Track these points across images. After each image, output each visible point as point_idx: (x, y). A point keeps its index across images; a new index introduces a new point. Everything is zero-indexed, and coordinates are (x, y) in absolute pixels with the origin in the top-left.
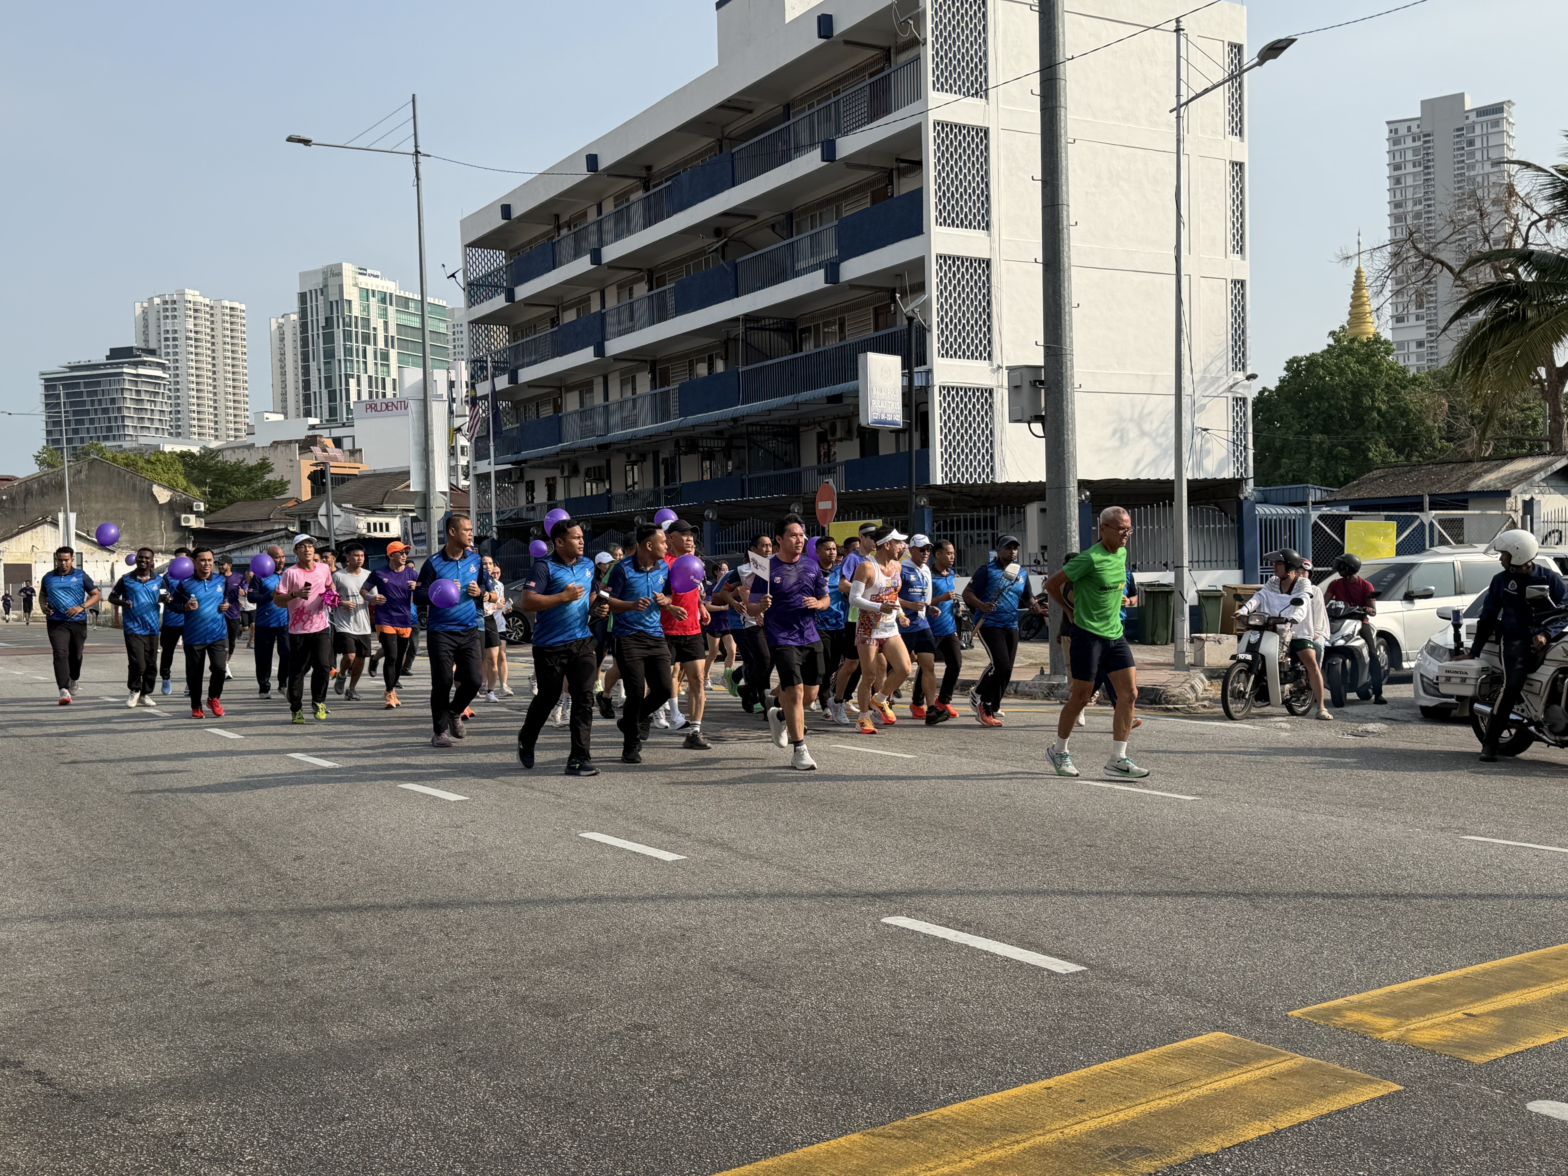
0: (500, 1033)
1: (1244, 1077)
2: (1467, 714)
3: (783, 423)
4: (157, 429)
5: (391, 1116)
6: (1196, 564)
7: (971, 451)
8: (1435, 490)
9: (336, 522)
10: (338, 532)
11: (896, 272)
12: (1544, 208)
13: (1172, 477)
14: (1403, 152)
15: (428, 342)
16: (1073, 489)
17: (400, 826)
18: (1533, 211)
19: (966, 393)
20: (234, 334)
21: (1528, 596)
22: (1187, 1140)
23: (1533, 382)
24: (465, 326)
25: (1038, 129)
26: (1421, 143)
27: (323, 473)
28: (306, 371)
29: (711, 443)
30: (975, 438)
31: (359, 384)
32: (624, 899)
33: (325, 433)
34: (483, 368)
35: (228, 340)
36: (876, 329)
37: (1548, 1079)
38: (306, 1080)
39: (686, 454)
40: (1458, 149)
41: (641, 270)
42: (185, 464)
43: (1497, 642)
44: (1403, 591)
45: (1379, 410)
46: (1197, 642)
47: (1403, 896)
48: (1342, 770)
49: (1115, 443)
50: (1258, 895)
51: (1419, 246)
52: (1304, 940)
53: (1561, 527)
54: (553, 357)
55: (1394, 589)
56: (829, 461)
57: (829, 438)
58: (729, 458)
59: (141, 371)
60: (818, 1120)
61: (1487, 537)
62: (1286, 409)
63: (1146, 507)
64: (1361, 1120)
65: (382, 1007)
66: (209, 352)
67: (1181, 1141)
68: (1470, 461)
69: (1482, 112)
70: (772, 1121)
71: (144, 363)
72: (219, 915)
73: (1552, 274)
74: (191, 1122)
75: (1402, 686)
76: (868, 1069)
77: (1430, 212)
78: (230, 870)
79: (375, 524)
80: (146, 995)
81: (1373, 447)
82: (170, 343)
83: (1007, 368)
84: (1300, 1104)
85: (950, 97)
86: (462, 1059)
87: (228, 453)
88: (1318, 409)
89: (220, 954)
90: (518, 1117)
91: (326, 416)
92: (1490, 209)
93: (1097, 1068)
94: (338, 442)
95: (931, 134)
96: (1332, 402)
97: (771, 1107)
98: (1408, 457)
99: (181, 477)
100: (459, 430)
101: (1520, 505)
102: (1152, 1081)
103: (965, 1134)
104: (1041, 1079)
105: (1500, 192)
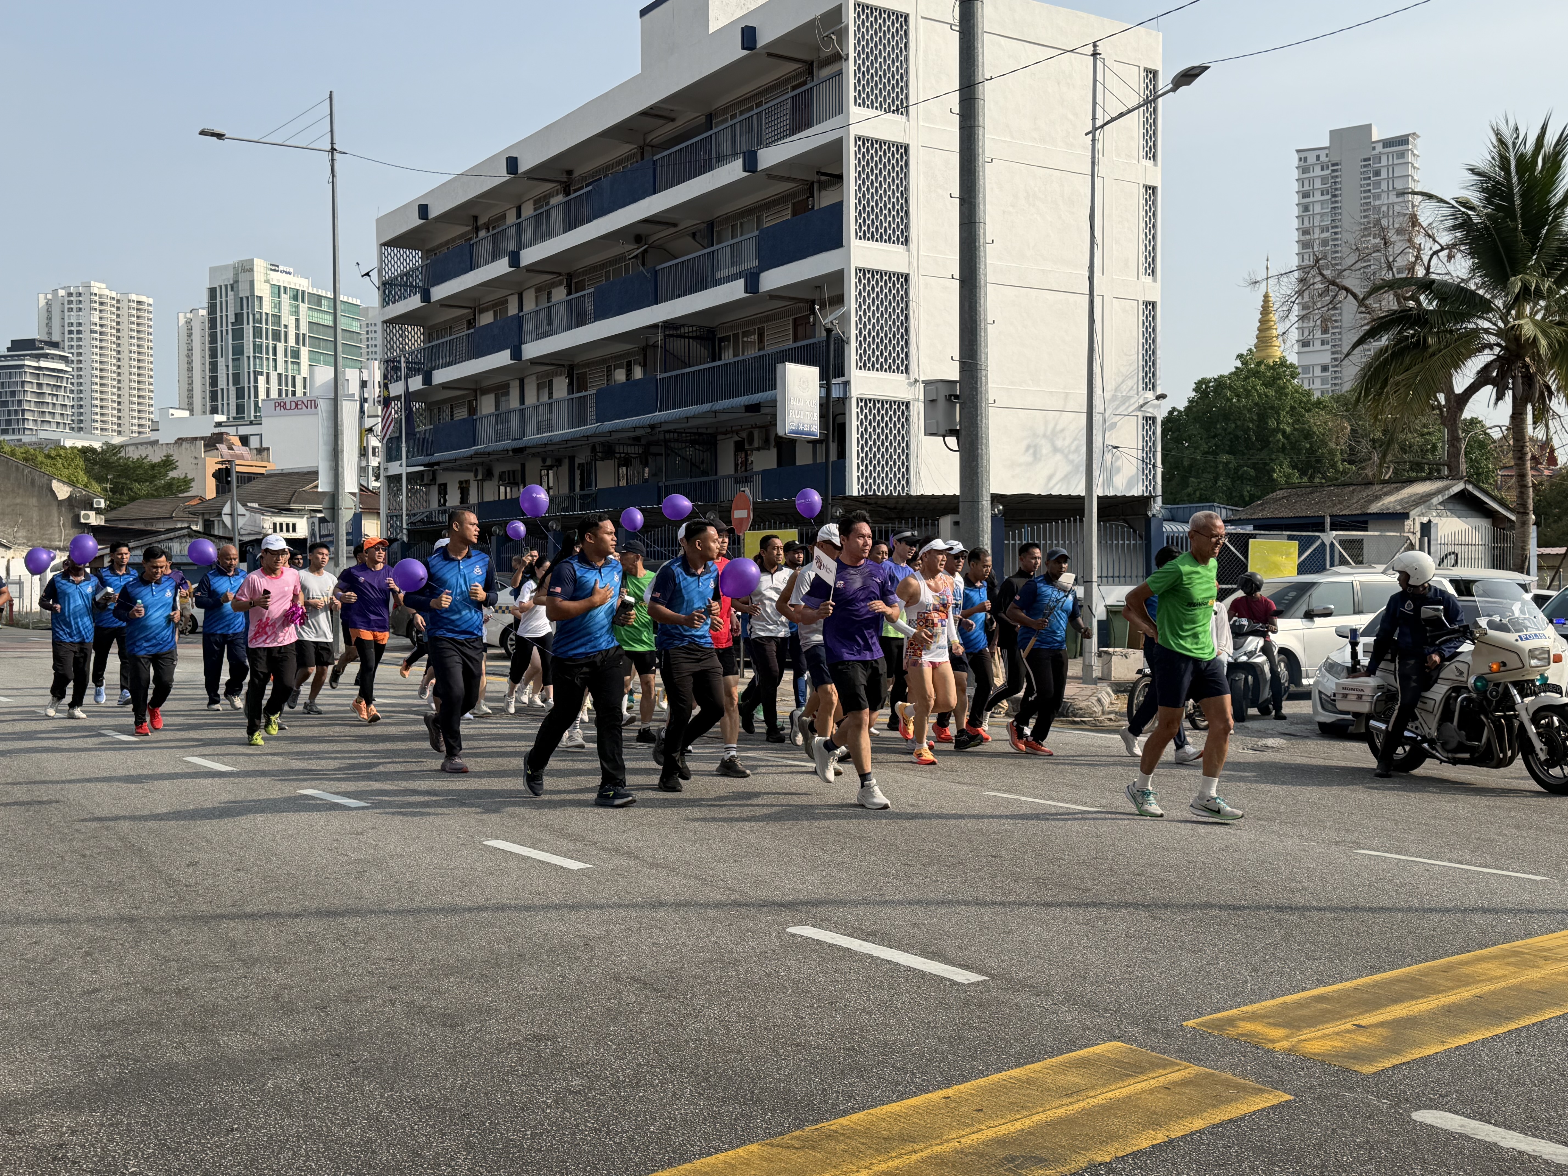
0: (395, 1044)
1: (1139, 1087)
2: (1363, 730)
3: (700, 431)
4: (58, 423)
5: (282, 1127)
6: (1105, 580)
7: (887, 463)
8: (1337, 511)
9: (241, 522)
10: (242, 532)
11: (816, 284)
12: (1445, 238)
13: (1083, 494)
14: (1311, 180)
15: (340, 341)
16: (986, 503)
17: (298, 833)
18: (1435, 241)
19: (883, 405)
20: (140, 328)
21: (1423, 616)
22: (1083, 1149)
23: (1433, 408)
24: (379, 325)
25: (957, 148)
26: (1329, 172)
27: (228, 471)
28: (214, 367)
29: (630, 450)
30: (891, 450)
31: (268, 382)
32: (528, 908)
33: (232, 430)
34: (397, 369)
35: (135, 334)
36: (795, 340)
37: (1432, 1089)
38: (194, 1091)
39: (602, 459)
40: (1365, 179)
41: (560, 274)
42: (86, 460)
43: (1393, 661)
44: (1303, 609)
45: (1284, 432)
46: (1105, 657)
47: (1297, 909)
48: (1242, 784)
49: (1028, 458)
50: (1156, 906)
51: (1325, 272)
52: (1200, 951)
53: (1457, 549)
54: (469, 359)
55: (1295, 607)
56: (746, 470)
57: (747, 447)
58: (646, 465)
59: (43, 364)
60: (717, 1130)
61: (1385, 558)
62: (1194, 429)
63: (1057, 523)
64: (1252, 1130)
65: (274, 1017)
66: (114, 346)
67: (1076, 1151)
68: (1371, 483)
69: (1388, 143)
70: (670, 1132)
71: (46, 356)
72: (108, 921)
73: (1452, 303)
74: (73, 1132)
75: (1302, 702)
76: (769, 1079)
77: (1337, 239)
78: (121, 876)
79: (281, 525)
80: (30, 1002)
81: (1277, 468)
82: (74, 336)
83: (923, 382)
84: (1192, 1114)
85: (871, 112)
86: (356, 1069)
87: (130, 449)
88: (1225, 430)
89: (109, 961)
90: (412, 1128)
91: (233, 413)
92: (1394, 238)
93: (996, 1077)
94: (245, 440)
95: (852, 149)
96: (1239, 423)
97: (670, 1118)
98: (1311, 478)
99: (81, 473)
100: (370, 430)
101: (1418, 528)
102: (1049, 1090)
103: (863, 1144)
104: (940, 1088)
105: (1404, 222)
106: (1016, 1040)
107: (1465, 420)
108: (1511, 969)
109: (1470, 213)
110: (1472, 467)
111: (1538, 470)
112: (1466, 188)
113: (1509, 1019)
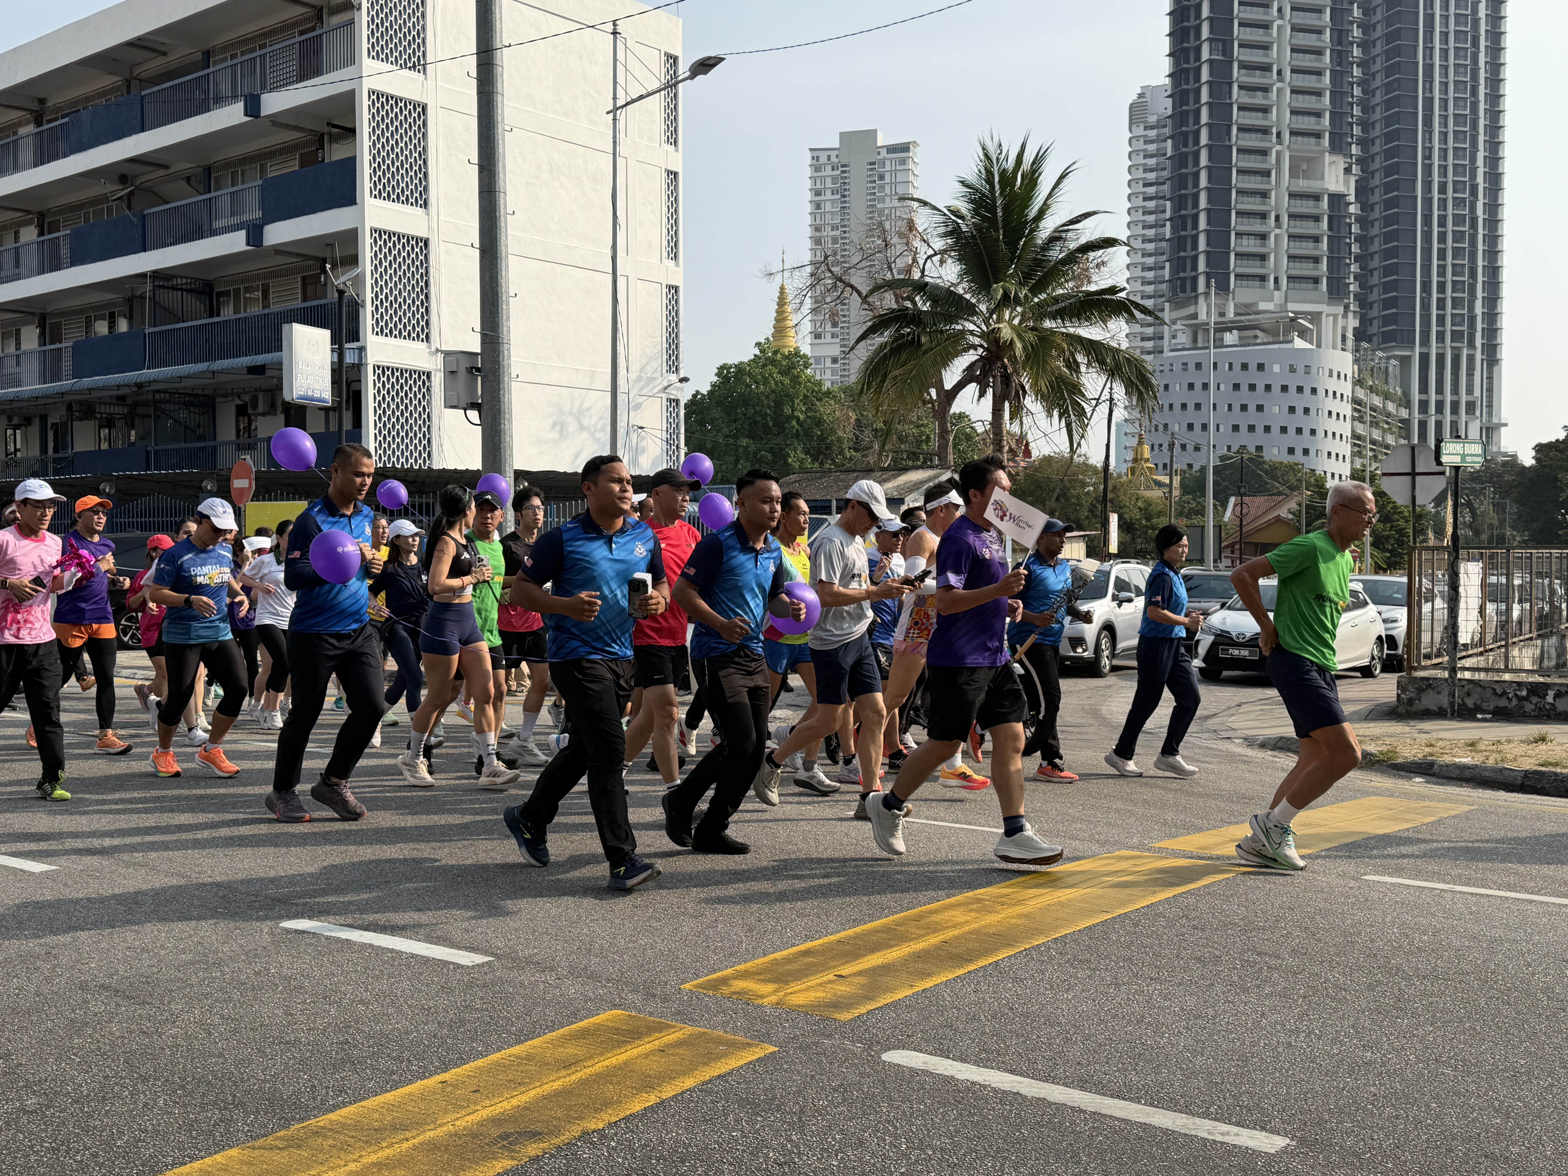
1: (635, 1052)
3: (195, 392)
7: (407, 434)
11: (328, 241)
12: (939, 244)
14: (823, 179)
16: (509, 478)
18: (929, 246)
19: (402, 374)
22: (577, 1119)
23: (926, 402)
25: (474, 111)
26: (838, 172)
29: (114, 410)
30: (411, 421)
36: (304, 300)
37: (901, 1030)
39: (80, 419)
40: (871, 182)
41: (30, 212)
45: (798, 419)
49: (554, 435)
51: (833, 269)
56: (249, 437)
57: (250, 411)
58: (133, 427)
60: (193, 1138)
62: (716, 413)
64: (739, 1083)
67: (570, 1121)
68: (872, 470)
69: (892, 149)
70: (140, 1144)
73: (943, 305)
76: (253, 1081)
77: (845, 238)
81: (792, 454)
83: (444, 352)
84: (684, 1073)
85: (385, 67)
88: (745, 415)
92: (895, 240)
93: (495, 1057)
95: (366, 102)
96: (757, 408)
97: (140, 1130)
98: (822, 464)
102: (548, 1064)
103: (353, 1137)
104: (436, 1073)
105: (902, 225)
106: (518, 1018)
107: (954, 414)
108: (973, 914)
109: (960, 221)
110: (959, 457)
111: (1016, 462)
112: (957, 198)
113: (970, 961)
